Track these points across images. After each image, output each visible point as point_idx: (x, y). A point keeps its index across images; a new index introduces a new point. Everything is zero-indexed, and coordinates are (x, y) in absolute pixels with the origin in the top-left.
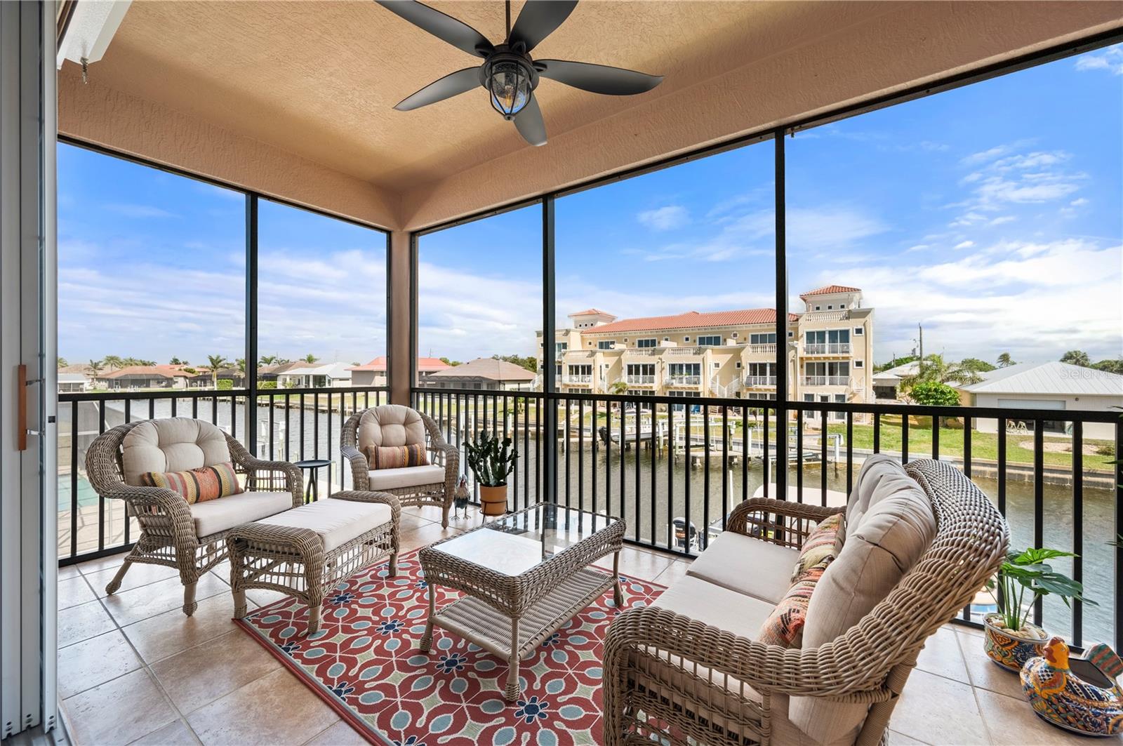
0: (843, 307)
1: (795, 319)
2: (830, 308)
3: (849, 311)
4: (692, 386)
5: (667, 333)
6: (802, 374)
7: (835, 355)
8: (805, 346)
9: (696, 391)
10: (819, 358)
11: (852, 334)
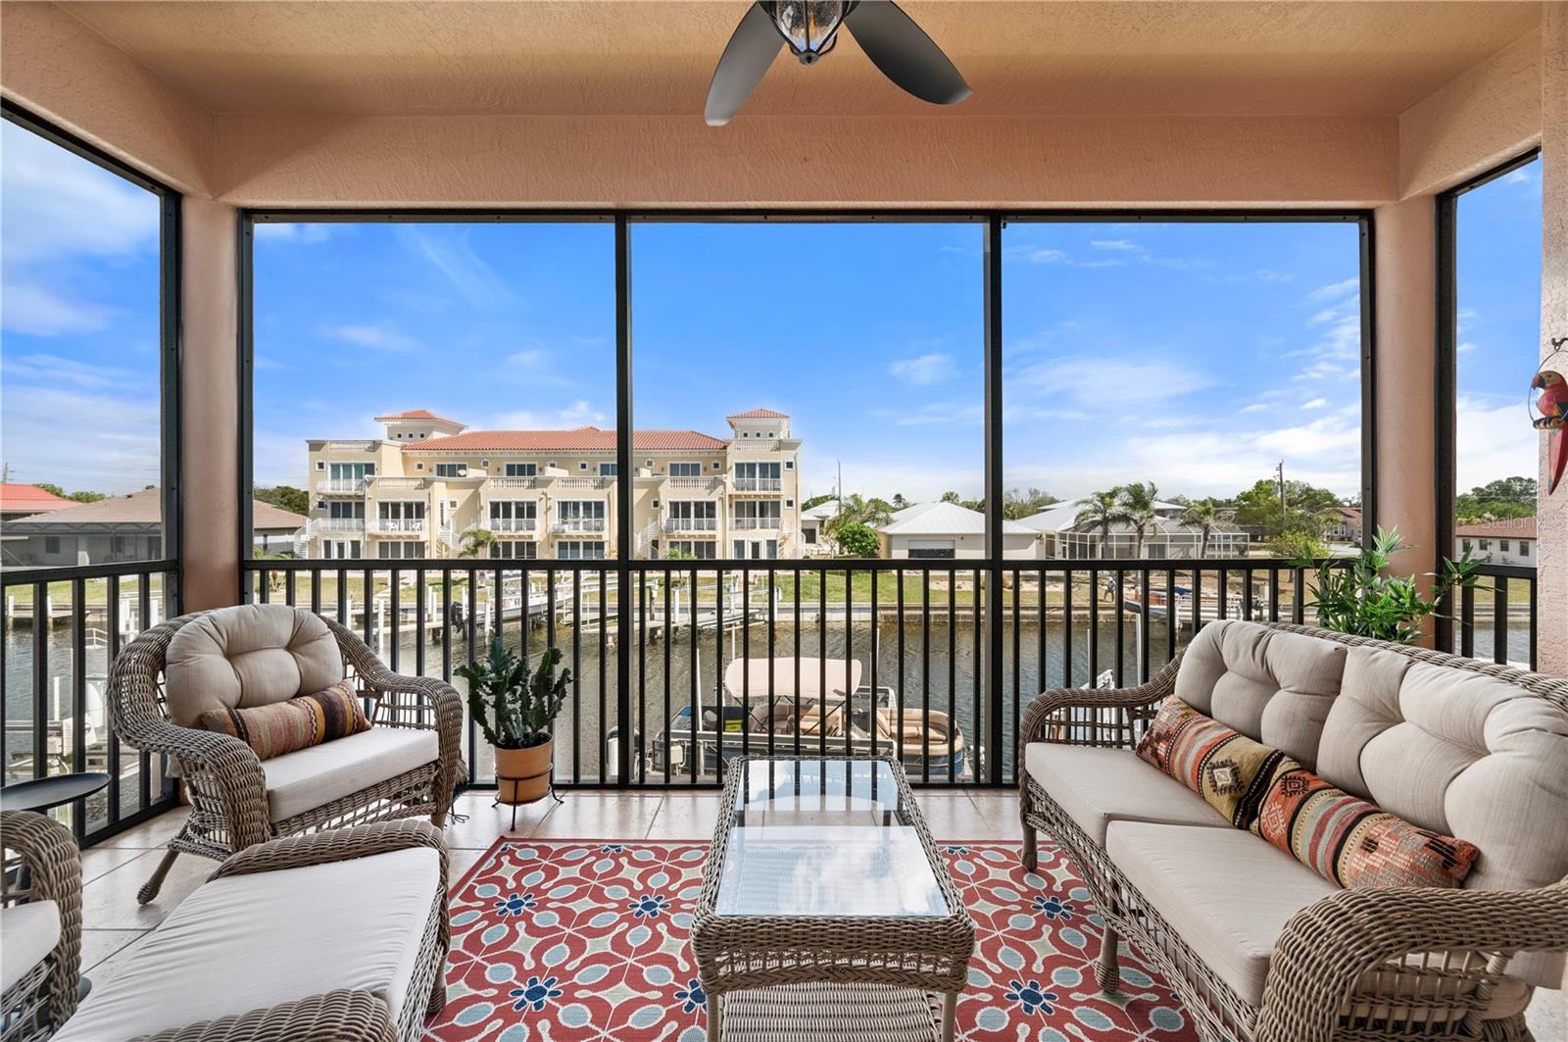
0: (771, 435)
1: (722, 446)
2: (758, 435)
3: (780, 441)
4: (593, 533)
5: (553, 455)
6: (731, 516)
7: (766, 493)
8: (734, 481)
9: (599, 540)
10: (750, 496)
11: (783, 467)
